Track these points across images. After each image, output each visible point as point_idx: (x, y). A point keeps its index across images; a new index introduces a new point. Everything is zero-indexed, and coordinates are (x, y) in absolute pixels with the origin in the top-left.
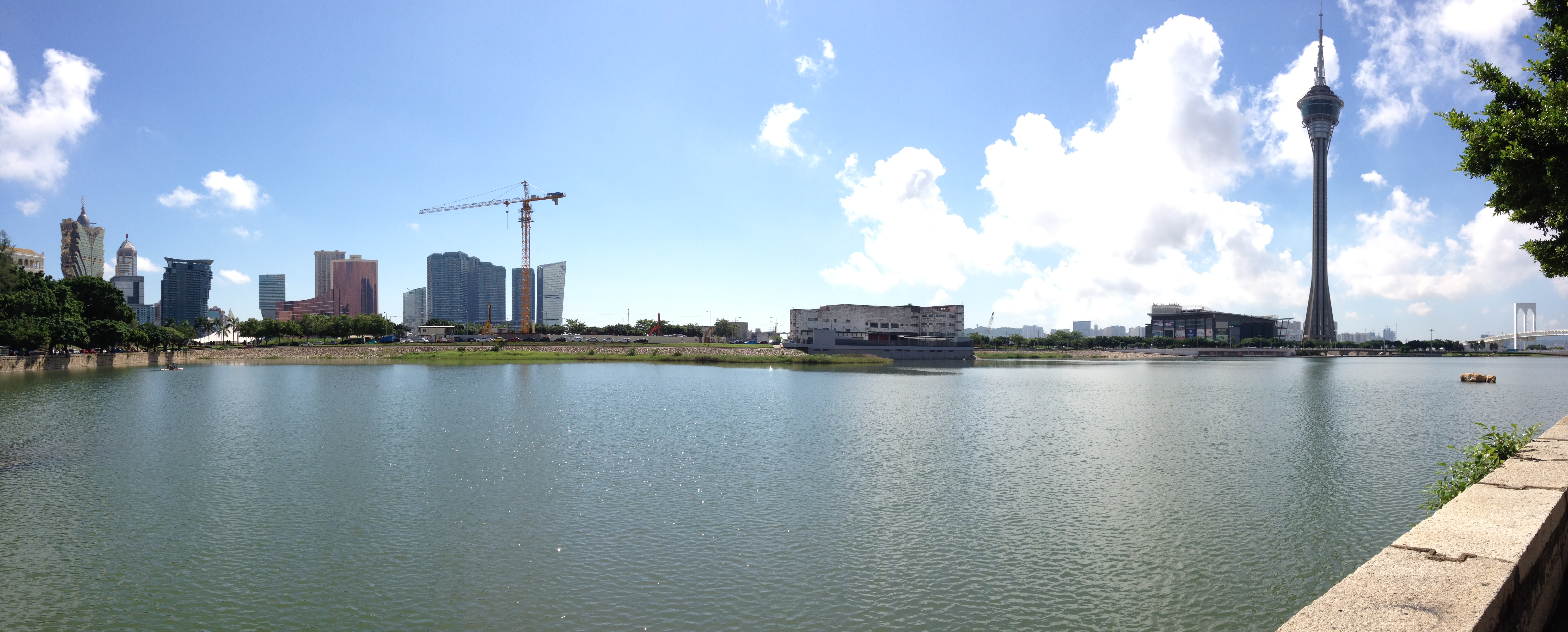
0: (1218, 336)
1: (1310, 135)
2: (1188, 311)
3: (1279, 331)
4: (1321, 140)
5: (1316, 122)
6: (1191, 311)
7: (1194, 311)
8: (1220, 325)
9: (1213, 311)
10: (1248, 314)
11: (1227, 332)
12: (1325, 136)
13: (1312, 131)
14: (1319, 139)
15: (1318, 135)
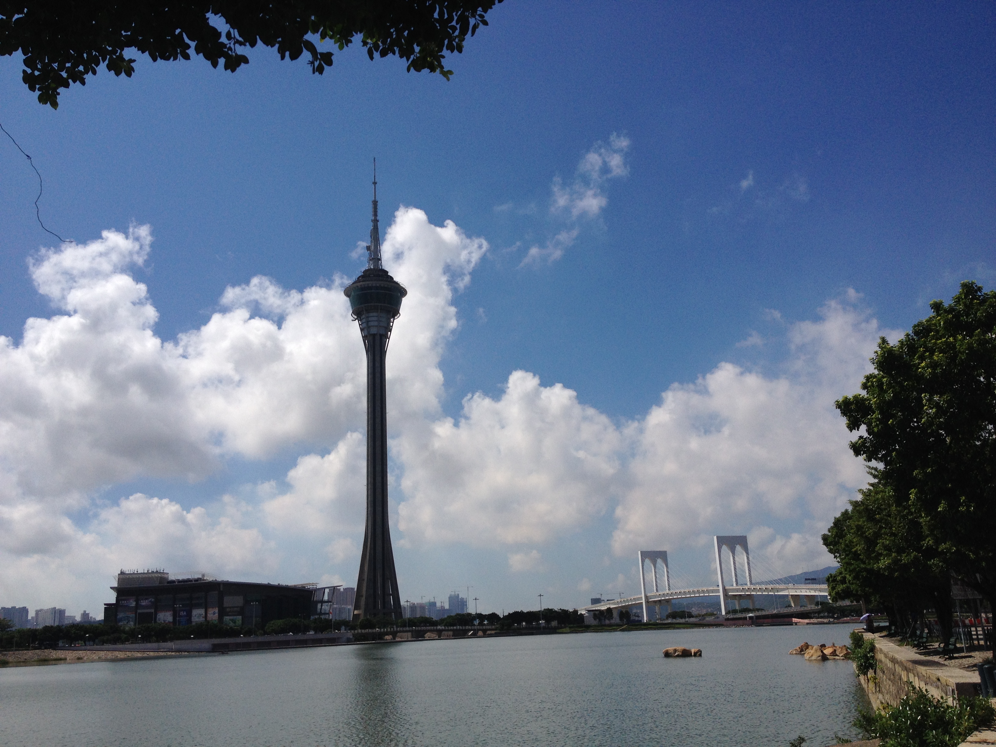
0: (227, 618)
1: (362, 330)
2: (179, 581)
3: (319, 606)
4: (378, 338)
5: (371, 314)
6: (184, 581)
7: (189, 580)
8: (230, 601)
9: (219, 579)
10: (274, 582)
11: (241, 612)
12: (382, 332)
13: (364, 325)
14: (374, 335)
15: (374, 331)
